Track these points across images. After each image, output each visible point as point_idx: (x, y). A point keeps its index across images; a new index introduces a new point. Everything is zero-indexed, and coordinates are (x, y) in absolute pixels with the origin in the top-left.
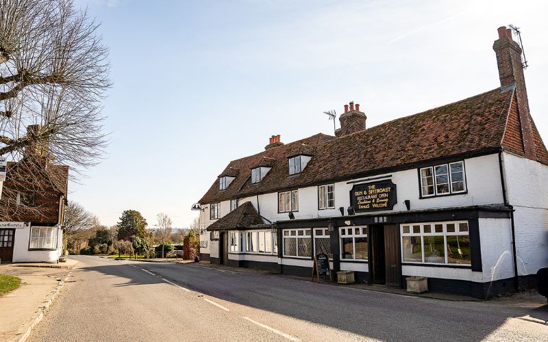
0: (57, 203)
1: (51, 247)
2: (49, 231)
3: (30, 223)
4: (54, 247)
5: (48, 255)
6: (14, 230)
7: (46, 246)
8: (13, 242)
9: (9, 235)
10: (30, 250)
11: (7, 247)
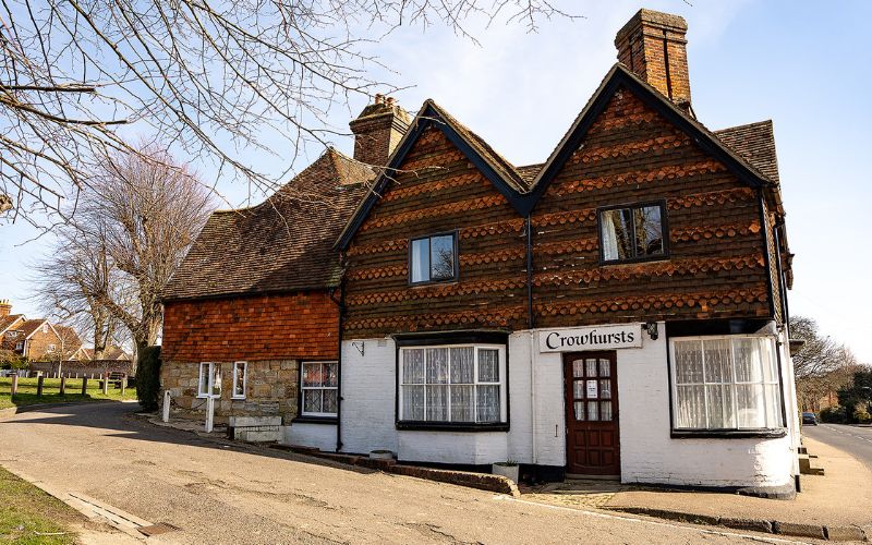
0: (754, 228)
1: (758, 423)
2: (745, 352)
3: (662, 327)
4: (774, 423)
5: (752, 460)
6: (611, 355)
7: (737, 420)
8: (615, 400)
9: (599, 378)
10: (677, 434)
11: (600, 422)
